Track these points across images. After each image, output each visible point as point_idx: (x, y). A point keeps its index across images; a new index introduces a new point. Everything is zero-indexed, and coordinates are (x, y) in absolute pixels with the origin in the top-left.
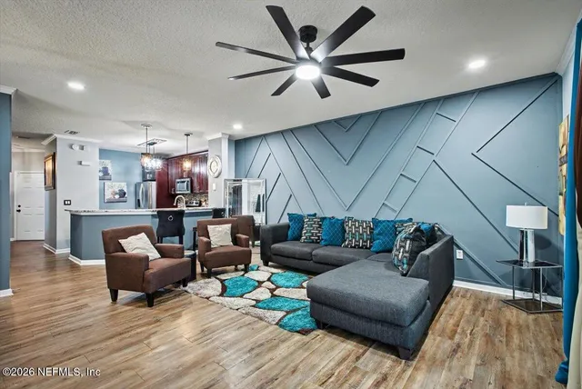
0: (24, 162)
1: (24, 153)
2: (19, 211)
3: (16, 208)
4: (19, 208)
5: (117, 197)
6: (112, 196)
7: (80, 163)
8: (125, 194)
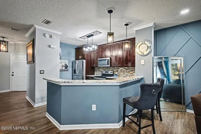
0: (15, 49)
1: (15, 44)
2: (13, 75)
3: (11, 74)
4: (13, 74)
5: (64, 68)
6: (61, 68)
7: (50, 46)
8: (67, 66)
